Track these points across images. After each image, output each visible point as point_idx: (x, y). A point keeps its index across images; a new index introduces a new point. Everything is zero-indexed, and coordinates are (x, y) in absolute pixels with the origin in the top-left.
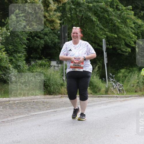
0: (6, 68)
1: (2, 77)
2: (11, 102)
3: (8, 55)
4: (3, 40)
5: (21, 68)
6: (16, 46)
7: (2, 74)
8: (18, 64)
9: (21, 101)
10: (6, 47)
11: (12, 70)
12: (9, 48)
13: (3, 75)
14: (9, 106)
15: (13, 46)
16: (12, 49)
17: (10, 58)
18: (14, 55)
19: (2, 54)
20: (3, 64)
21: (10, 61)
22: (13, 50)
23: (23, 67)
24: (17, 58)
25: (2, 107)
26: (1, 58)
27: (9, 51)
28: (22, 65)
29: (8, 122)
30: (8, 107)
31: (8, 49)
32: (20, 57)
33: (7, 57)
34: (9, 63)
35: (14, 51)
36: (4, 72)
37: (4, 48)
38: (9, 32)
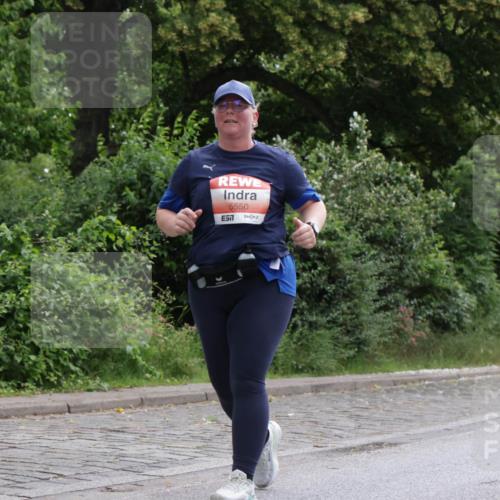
0: (449, 292)
1: (439, 315)
2: (463, 379)
3: (452, 259)
4: (437, 219)
5: (486, 291)
6: (472, 235)
7: (439, 308)
8: (478, 282)
9: (489, 376)
10: (446, 240)
11: (464, 297)
12: (453, 240)
13: (440, 311)
14: (461, 390)
15: (466, 235)
16: (461, 244)
17: (458, 266)
18: (467, 258)
19: (436, 257)
20: (440, 282)
21: (457, 275)
22: (464, 246)
23: (491, 289)
24: (476, 266)
25: (441, 392)
26: (436, 267)
27: (454, 250)
28: (487, 284)
29: (459, 430)
30: (457, 392)
31: (453, 243)
32: (483, 263)
33: (449, 263)
34: (455, 278)
35: (467, 250)
36: (443, 302)
37: (441, 240)
38: (454, 200)
